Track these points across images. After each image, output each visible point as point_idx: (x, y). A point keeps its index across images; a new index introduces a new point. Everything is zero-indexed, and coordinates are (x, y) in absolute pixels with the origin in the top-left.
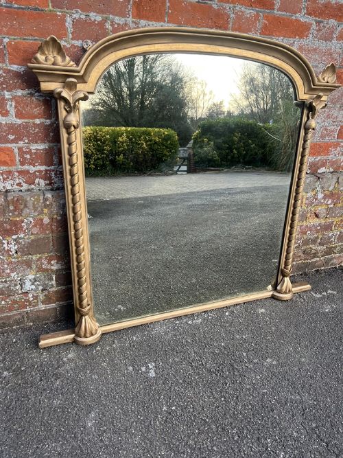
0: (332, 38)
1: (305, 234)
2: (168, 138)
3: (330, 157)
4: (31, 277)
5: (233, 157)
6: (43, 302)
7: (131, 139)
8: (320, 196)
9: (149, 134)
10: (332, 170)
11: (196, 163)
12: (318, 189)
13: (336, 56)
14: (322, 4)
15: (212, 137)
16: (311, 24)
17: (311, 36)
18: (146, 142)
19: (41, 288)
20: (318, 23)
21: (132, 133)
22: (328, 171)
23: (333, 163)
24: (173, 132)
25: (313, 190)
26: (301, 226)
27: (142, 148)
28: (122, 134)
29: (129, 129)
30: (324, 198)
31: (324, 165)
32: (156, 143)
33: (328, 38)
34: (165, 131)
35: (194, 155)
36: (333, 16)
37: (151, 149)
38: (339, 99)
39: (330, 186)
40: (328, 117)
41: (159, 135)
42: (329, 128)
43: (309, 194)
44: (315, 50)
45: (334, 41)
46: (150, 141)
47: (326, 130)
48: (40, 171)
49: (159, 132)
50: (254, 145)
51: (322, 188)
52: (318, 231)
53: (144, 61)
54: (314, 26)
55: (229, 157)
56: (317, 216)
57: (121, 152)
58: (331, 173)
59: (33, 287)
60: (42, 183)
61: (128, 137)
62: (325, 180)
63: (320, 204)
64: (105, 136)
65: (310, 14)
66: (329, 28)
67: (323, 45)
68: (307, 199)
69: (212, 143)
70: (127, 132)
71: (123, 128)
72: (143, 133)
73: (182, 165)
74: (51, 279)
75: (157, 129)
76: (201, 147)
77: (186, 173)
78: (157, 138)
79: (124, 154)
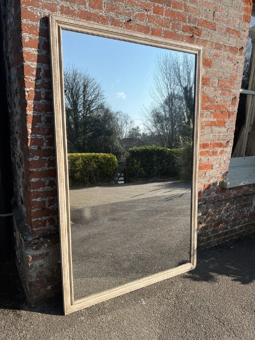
2: (111, 159)
3: (202, 198)
7: (85, 162)
9: (97, 158)
10: (204, 202)
15: (139, 159)
18: (96, 163)
21: (86, 157)
24: (113, 155)
27: (94, 167)
28: (79, 158)
29: (84, 154)
30: (202, 215)
31: (200, 201)
32: (102, 163)
34: (108, 155)
35: (128, 170)
37: (99, 167)
39: (204, 210)
41: (104, 158)
42: (200, 186)
46: (98, 162)
49: (105, 156)
50: (166, 163)
51: (201, 211)
52: (202, 230)
55: (151, 171)
56: (201, 223)
57: (78, 171)
61: (83, 160)
62: (201, 208)
63: (201, 218)
69: (140, 162)
70: (82, 157)
71: (79, 154)
72: (94, 157)
73: (120, 176)
75: (102, 154)
76: (133, 165)
77: (123, 182)
78: (103, 160)
79: (80, 172)
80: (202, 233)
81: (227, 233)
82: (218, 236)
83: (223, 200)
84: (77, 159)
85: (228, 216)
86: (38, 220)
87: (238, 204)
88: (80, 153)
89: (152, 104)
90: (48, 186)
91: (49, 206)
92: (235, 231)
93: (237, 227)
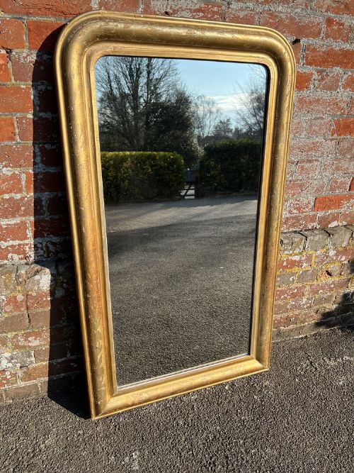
0: (337, 87)
1: (317, 293)
2: (175, 161)
3: (342, 210)
4: (7, 355)
5: (241, 180)
6: (23, 379)
7: (135, 165)
8: (332, 253)
9: (154, 158)
10: (345, 223)
11: (204, 187)
12: (330, 246)
13: (343, 105)
14: (324, 52)
15: (218, 160)
16: (312, 74)
17: (312, 86)
18: (152, 166)
19: (19, 365)
20: (320, 72)
21: (137, 158)
22: (341, 224)
23: (345, 216)
24: (178, 155)
25: (323, 248)
26: (311, 286)
27: (148, 174)
28: (127, 159)
29: (134, 153)
30: (336, 255)
31: (335, 218)
32: (161, 167)
33: (333, 87)
34: (171, 155)
35: (201, 178)
36: (337, 64)
37: (157, 174)
38: (349, 149)
39: (343, 242)
40: (337, 169)
41: (165, 159)
42: (339, 181)
43: (318, 252)
44: (318, 100)
45: (341, 90)
46: (156, 165)
47: (336, 182)
48: (12, 246)
49: (165, 156)
51: (334, 244)
52: (331, 290)
53: (148, 81)
54: (316, 76)
56: (329, 274)
57: (126, 178)
58: (345, 226)
59: (10, 365)
60: (16, 257)
61: (133, 162)
62: (336, 236)
63: (332, 262)
64: (108, 162)
65: (310, 64)
66: (333, 77)
67: (326, 95)
68: (316, 257)
69: (219, 166)
70: (131, 156)
71: (128, 153)
72: (149, 157)
73: (189, 189)
74: (29, 356)
75: (162, 153)
76: (208, 170)
77: (193, 197)
78: (162, 162)
79: (130, 180)
80: (331, 296)
84: (124, 159)
88: (129, 151)
89: (251, 79)
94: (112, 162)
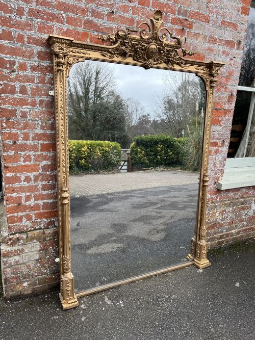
2: (115, 148)
5: (157, 161)
7: (90, 149)
9: (102, 146)
11: (133, 164)
15: (143, 148)
18: (100, 151)
21: (91, 145)
27: (98, 155)
28: (84, 146)
29: (89, 142)
32: (106, 151)
34: (113, 144)
35: (132, 159)
37: (103, 155)
41: (109, 146)
46: (103, 150)
50: (171, 153)
53: (95, 89)
55: (155, 161)
57: (83, 158)
61: (88, 148)
69: (144, 152)
70: (87, 144)
71: (85, 142)
72: (98, 145)
73: (124, 165)
75: (107, 142)
76: (136, 154)
77: (126, 171)
78: (107, 148)
79: (85, 159)
81: (222, 237)
82: (212, 239)
83: (217, 202)
84: (82, 146)
85: (223, 219)
86: (14, 216)
87: (235, 207)
88: (86, 140)
90: (24, 181)
91: (25, 202)
92: (232, 235)
93: (233, 231)
94: (74, 147)
